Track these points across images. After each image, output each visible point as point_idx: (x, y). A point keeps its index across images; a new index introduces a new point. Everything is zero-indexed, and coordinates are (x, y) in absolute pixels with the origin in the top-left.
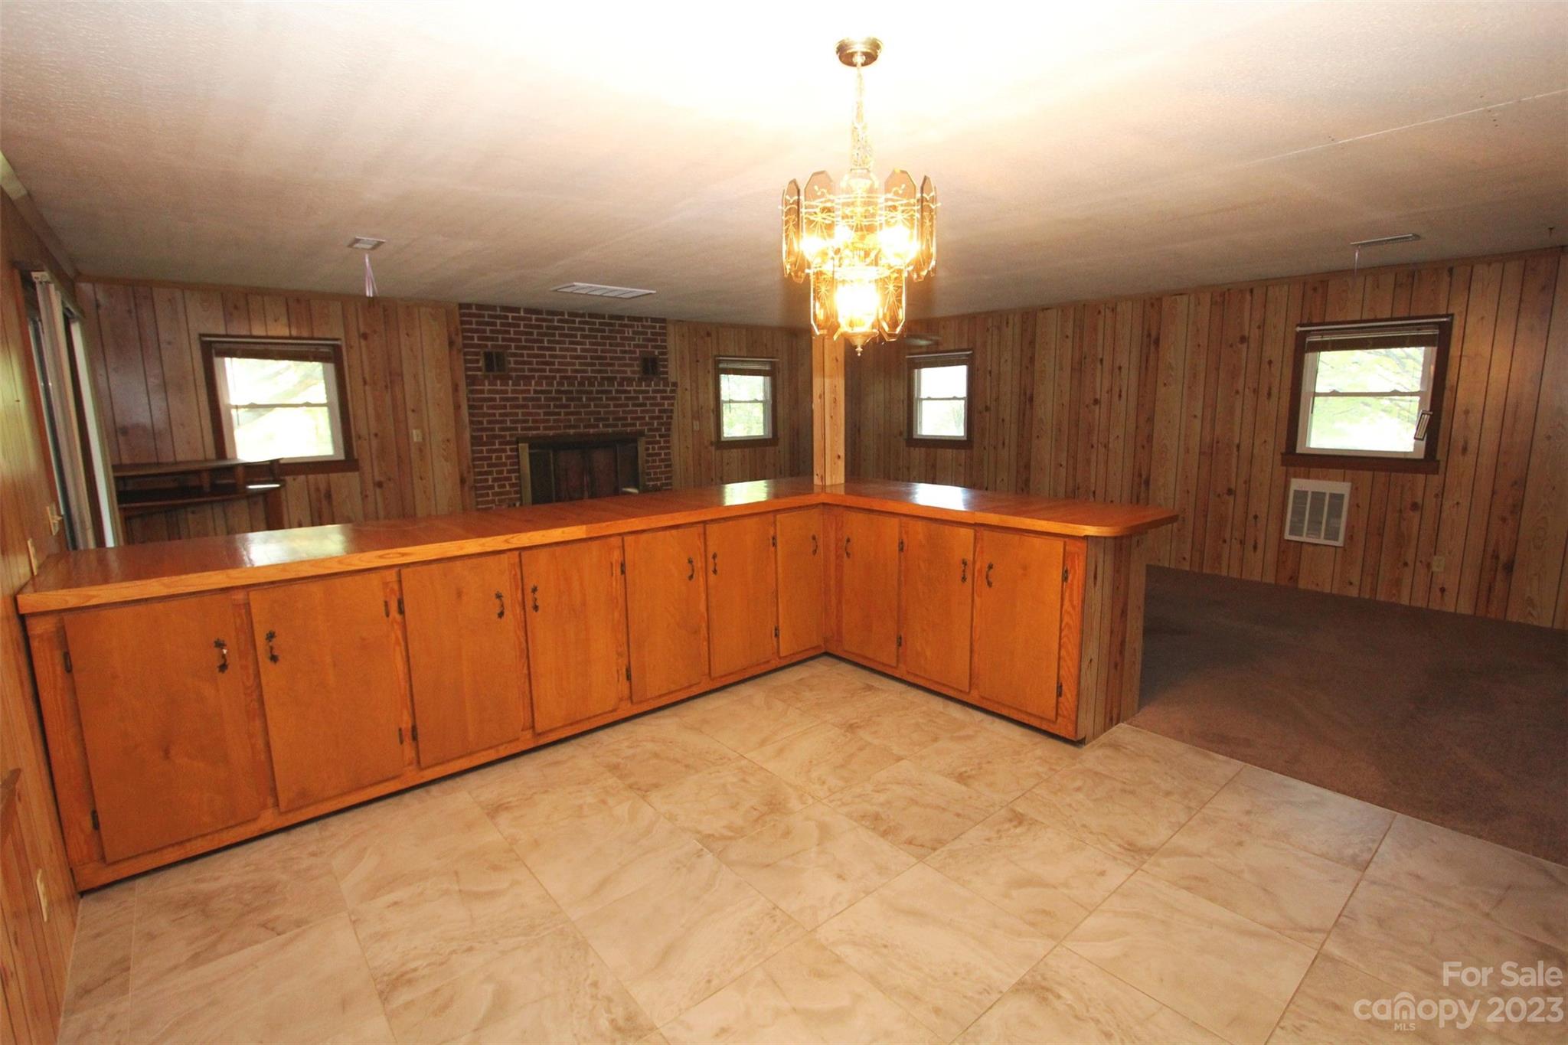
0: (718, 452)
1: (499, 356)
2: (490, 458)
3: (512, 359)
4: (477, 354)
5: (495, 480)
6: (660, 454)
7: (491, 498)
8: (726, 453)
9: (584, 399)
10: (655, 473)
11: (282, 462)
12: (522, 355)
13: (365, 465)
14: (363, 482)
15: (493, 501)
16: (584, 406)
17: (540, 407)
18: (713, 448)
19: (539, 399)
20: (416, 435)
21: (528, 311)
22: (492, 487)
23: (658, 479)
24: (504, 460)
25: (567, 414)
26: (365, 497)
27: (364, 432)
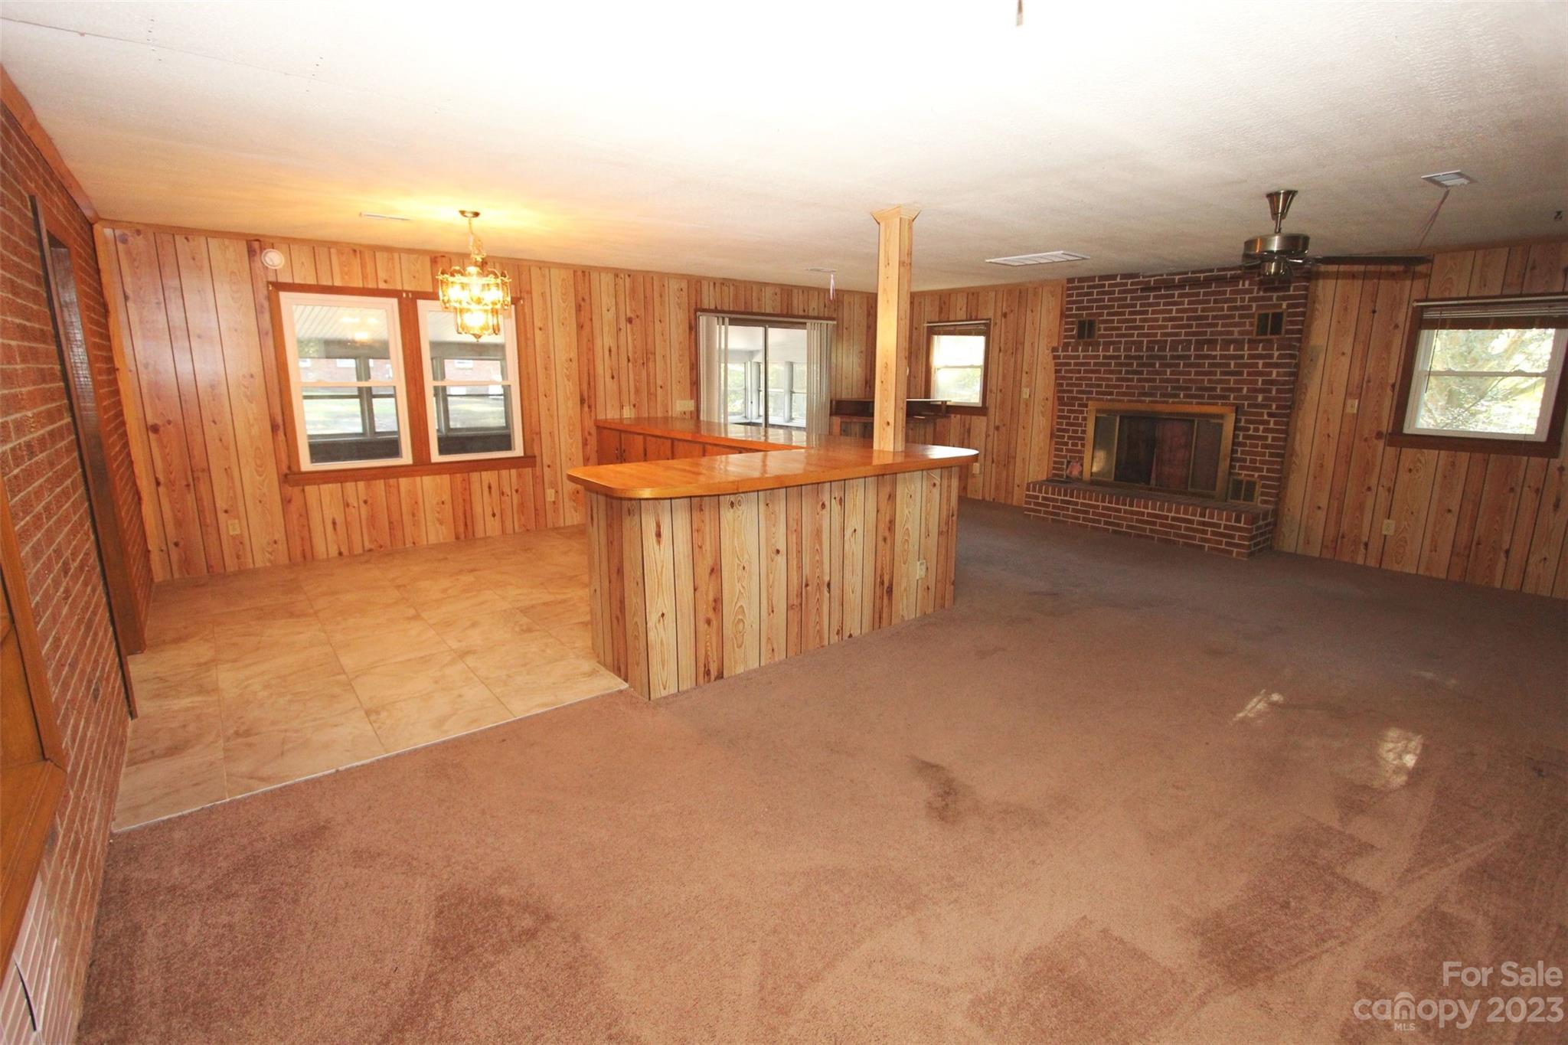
0: (1391, 451)
1: (1091, 324)
2: (1069, 418)
3: (1102, 326)
4: (1072, 323)
5: (1070, 438)
6: (1266, 438)
7: (1064, 453)
8: (1409, 454)
9: (1157, 366)
10: (1253, 461)
11: (948, 403)
12: (1112, 321)
13: (991, 411)
14: (988, 425)
15: (1065, 457)
16: (1157, 373)
17: (1111, 372)
18: (1381, 444)
19: (1109, 364)
20: (1026, 393)
21: (1124, 276)
22: (1066, 444)
23: (1256, 469)
24: (1080, 421)
25: (1139, 380)
26: (987, 436)
27: (994, 389)
